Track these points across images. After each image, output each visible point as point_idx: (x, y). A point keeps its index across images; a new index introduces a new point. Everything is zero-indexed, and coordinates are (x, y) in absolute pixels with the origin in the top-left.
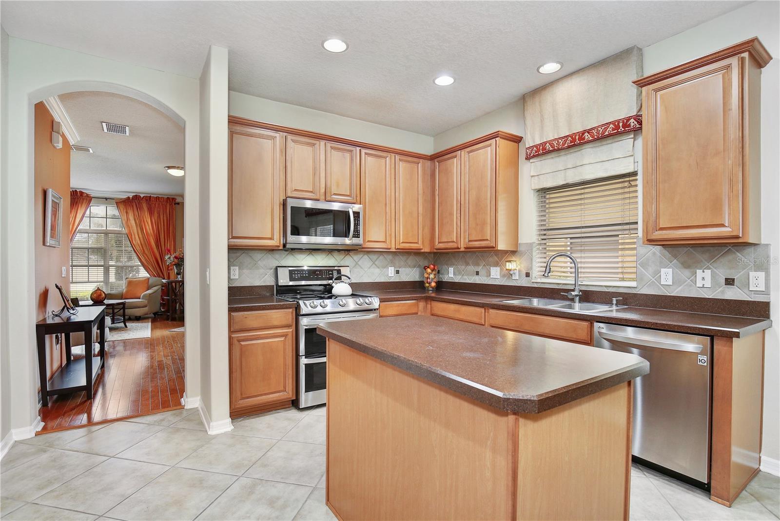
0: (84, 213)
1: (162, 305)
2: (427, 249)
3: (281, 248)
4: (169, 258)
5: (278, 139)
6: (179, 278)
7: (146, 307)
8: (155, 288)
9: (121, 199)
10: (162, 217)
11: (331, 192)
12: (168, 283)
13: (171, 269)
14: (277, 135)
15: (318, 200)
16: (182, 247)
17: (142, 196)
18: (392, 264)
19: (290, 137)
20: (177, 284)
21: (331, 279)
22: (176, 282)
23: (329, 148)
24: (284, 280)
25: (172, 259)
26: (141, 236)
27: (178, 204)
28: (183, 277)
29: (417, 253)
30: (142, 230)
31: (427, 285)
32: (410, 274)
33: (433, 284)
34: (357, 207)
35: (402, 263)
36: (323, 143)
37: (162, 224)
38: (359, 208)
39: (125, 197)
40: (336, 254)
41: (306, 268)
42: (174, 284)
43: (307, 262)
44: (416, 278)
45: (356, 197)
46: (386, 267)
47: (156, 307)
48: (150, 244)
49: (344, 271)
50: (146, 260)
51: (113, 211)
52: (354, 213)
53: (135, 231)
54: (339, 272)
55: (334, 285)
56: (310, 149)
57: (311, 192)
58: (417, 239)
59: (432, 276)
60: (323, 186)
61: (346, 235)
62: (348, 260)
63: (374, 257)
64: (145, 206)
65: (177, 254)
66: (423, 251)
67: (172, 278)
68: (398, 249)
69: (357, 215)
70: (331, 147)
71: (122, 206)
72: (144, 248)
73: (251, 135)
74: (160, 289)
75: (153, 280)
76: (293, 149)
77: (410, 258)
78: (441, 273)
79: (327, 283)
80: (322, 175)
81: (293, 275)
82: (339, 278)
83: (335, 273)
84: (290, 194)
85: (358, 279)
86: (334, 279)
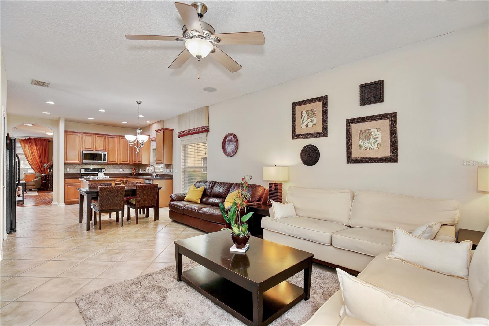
1: (42, 185)
3: (81, 163)
4: (46, 165)
5: (80, 136)
6: (50, 173)
7: (34, 185)
8: (39, 178)
9: (22, 139)
10: (42, 147)
12: (45, 176)
13: (46, 170)
14: (80, 134)
16: (52, 160)
17: (32, 138)
18: (121, 168)
19: (84, 134)
20: (49, 176)
21: (98, 172)
22: (49, 175)
24: (83, 171)
25: (47, 165)
26: (31, 155)
27: (50, 141)
28: (52, 173)
29: (128, 165)
30: (32, 153)
32: (127, 171)
33: (134, 174)
36: (94, 135)
37: (42, 150)
39: (24, 138)
40: (101, 165)
41: (91, 169)
42: (48, 176)
43: (91, 167)
44: (131, 172)
46: (119, 169)
47: (39, 186)
48: (36, 159)
49: (102, 170)
50: (34, 166)
52: (104, 154)
53: (29, 153)
54: (101, 170)
56: (91, 137)
57: (91, 148)
58: (127, 160)
59: (134, 171)
61: (101, 160)
62: (105, 167)
63: (114, 166)
64: (34, 143)
65: (49, 164)
67: (47, 174)
68: (120, 163)
70: (97, 136)
71: (22, 143)
72: (33, 160)
73: (72, 135)
74: (41, 179)
75: (37, 175)
76: (85, 137)
77: (126, 166)
78: (137, 170)
79: (97, 173)
80: (94, 144)
81: (86, 170)
82: (101, 171)
83: (100, 170)
84: (84, 150)
85: (107, 172)
86: (99, 172)
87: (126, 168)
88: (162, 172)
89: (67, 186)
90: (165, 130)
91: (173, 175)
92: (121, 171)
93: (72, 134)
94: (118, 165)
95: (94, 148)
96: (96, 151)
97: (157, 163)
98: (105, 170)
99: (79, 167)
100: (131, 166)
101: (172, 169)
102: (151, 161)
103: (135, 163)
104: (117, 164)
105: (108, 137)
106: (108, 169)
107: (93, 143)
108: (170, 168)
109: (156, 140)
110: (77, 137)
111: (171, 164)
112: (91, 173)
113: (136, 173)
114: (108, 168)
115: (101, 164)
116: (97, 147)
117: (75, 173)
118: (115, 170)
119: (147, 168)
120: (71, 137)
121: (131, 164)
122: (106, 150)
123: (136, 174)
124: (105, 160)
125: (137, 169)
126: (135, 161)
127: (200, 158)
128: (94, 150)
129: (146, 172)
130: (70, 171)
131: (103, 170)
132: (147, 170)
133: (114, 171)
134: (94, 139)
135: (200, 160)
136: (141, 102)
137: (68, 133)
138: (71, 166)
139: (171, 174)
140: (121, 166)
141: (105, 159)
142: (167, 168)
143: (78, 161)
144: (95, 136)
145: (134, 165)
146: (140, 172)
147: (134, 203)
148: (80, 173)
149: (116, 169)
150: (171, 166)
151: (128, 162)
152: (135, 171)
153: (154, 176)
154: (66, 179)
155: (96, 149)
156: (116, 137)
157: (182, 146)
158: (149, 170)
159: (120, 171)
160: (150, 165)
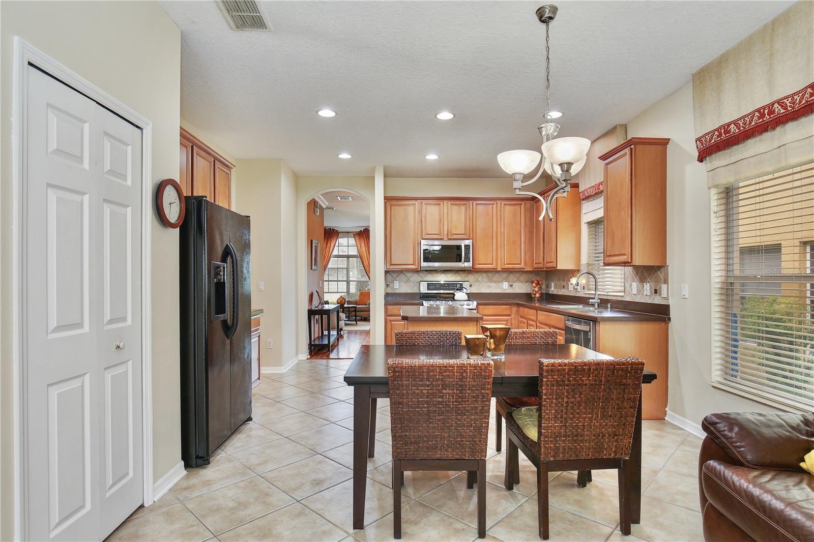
0: (335, 244)
2: (528, 269)
3: (419, 269)
5: (417, 206)
11: (451, 233)
14: (417, 202)
15: (442, 239)
18: (506, 280)
19: (424, 202)
21: (455, 289)
23: (449, 205)
24: (424, 289)
29: (521, 272)
31: (533, 296)
32: (521, 287)
33: (537, 295)
34: (467, 242)
35: (516, 279)
36: (445, 202)
38: (470, 242)
39: (359, 231)
40: (459, 273)
41: (442, 282)
43: (442, 279)
44: (529, 291)
45: (469, 234)
46: (502, 282)
51: (352, 241)
52: (465, 246)
53: (366, 255)
54: (461, 285)
55: (455, 293)
56: (437, 207)
57: (438, 234)
58: (519, 260)
59: (536, 289)
60: (446, 229)
61: (460, 261)
62: (471, 278)
63: (490, 275)
66: (526, 270)
68: (502, 269)
69: (467, 247)
70: (451, 204)
71: (357, 238)
73: (401, 205)
76: (426, 209)
77: (517, 275)
78: (544, 287)
79: (452, 292)
80: (446, 223)
81: (430, 286)
82: (461, 289)
83: (458, 286)
84: (424, 238)
85: (474, 290)
86: (457, 290)
87: (519, 280)
88: (622, 294)
89: (390, 321)
90: (638, 146)
91: (669, 305)
92: (504, 287)
93: (401, 203)
94: (498, 272)
95: (446, 232)
96: (449, 239)
97: (606, 264)
98: (471, 286)
99: (415, 278)
100: (530, 276)
101: (666, 282)
102: (584, 260)
103: (540, 266)
104: (494, 271)
105: (475, 203)
106: (475, 282)
107: (442, 223)
108: (658, 281)
109: (602, 192)
110: (411, 209)
111: (659, 268)
112: (442, 291)
113: (542, 294)
114: (477, 281)
115: (462, 271)
116: (451, 231)
117: (409, 291)
118: (493, 284)
119: (574, 281)
120: (398, 211)
121: (529, 269)
122: (471, 235)
123: (541, 297)
124: (469, 261)
125: (544, 282)
126: (539, 261)
127: (797, 243)
128: (445, 238)
129: (570, 291)
130: (401, 287)
131: (465, 285)
132: (570, 286)
133: (490, 287)
134: (445, 211)
135: (797, 250)
136: (554, 10)
137: (394, 203)
138: (402, 277)
139: (657, 300)
140: (504, 275)
141: (467, 260)
142: (642, 280)
143: (413, 265)
144: (447, 203)
145: (536, 272)
146: (553, 290)
147: (532, 433)
148: (419, 292)
149: (495, 282)
150: (661, 275)
151: (522, 265)
152: (540, 289)
153: (593, 305)
154: (388, 307)
155: (449, 235)
156: (491, 202)
157: (713, 191)
158: (577, 285)
159: (502, 288)
160: (579, 271)
